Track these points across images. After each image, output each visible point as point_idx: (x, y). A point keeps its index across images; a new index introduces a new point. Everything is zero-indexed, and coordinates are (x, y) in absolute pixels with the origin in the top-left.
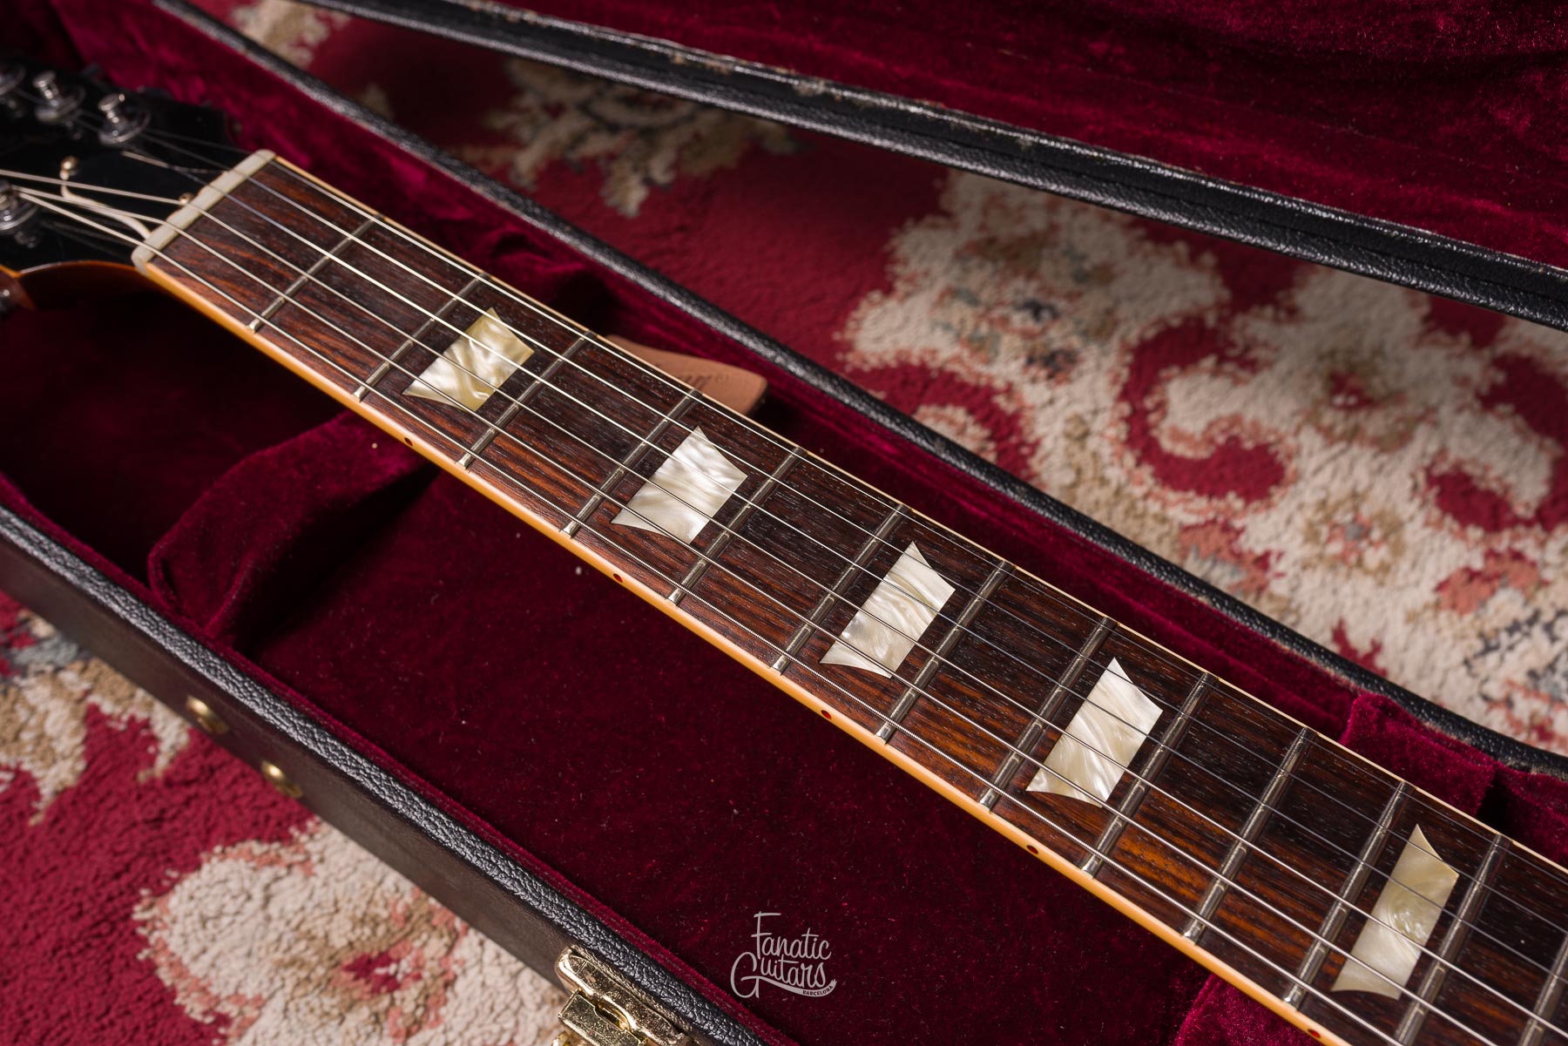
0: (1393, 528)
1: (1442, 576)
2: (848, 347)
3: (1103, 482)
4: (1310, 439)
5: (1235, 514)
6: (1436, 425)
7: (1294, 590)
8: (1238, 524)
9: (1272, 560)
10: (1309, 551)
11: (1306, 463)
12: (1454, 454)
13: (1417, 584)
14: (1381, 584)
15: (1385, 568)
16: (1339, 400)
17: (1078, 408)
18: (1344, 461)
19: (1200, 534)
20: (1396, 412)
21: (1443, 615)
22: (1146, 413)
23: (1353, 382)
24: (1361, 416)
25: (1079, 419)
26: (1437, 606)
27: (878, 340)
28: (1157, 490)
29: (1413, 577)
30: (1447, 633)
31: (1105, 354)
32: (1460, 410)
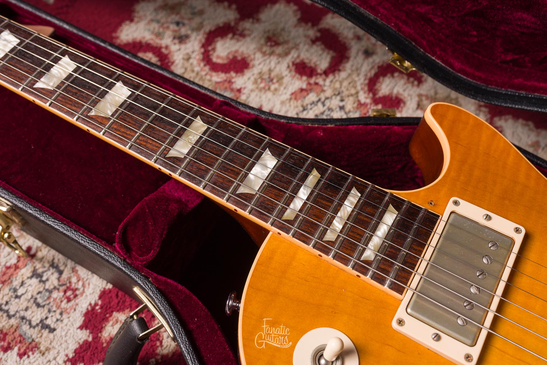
0: (280, 79)
1: (293, 91)
2: (117, 38)
3: (193, 71)
4: (258, 55)
5: (233, 78)
6: (297, 49)
7: (248, 98)
8: (233, 80)
9: (242, 90)
10: (254, 87)
11: (256, 62)
12: (301, 58)
13: (286, 93)
14: (274, 94)
15: (276, 90)
16: (269, 44)
17: (188, 51)
18: (268, 61)
19: (221, 84)
20: (286, 46)
21: (292, 102)
22: (209, 51)
23: (274, 39)
24: (275, 48)
25: (188, 54)
26: (291, 99)
27: (127, 35)
28: (210, 73)
29: (285, 91)
30: (292, 107)
31: (198, 35)
32: (305, 45)
